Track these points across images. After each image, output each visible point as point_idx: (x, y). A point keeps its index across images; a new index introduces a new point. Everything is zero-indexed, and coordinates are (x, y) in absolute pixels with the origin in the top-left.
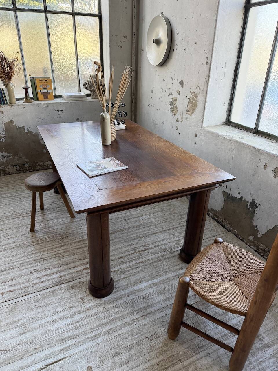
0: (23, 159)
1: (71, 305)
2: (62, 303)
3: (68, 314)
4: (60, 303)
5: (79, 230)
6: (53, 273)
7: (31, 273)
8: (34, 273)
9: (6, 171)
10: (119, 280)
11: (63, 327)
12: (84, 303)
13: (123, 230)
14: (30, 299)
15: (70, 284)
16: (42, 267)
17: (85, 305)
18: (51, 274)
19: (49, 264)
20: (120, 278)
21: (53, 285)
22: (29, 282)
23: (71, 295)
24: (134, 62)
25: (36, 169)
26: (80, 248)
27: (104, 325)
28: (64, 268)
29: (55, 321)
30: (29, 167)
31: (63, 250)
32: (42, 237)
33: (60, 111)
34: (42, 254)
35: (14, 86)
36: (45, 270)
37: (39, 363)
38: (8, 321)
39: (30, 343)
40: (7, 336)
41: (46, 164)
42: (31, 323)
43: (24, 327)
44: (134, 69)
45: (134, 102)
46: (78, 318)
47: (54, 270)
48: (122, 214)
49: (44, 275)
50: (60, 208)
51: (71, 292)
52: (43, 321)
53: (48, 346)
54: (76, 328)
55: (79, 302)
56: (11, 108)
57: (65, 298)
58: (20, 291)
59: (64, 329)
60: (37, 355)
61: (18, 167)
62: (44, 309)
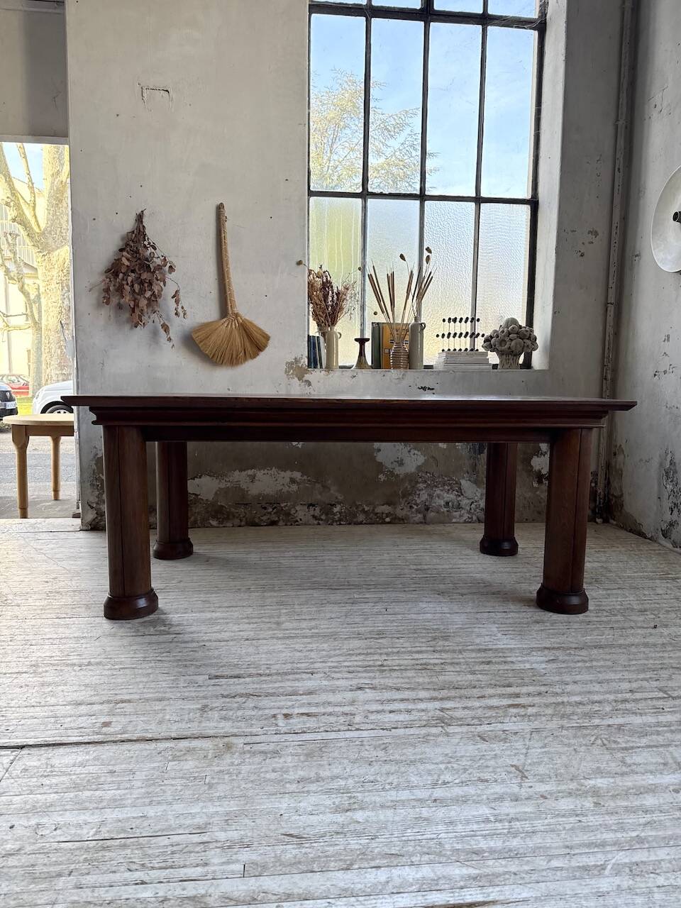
0: (332, 492)
1: (487, 776)
2: (455, 766)
4: (449, 765)
5: (476, 630)
6: (420, 699)
7: (360, 688)
8: (367, 690)
9: (291, 514)
10: (632, 748)
11: (468, 822)
12: (527, 780)
13: (611, 646)
14: (360, 740)
15: (473, 730)
16: (389, 682)
17: (530, 784)
18: (414, 700)
19: (407, 680)
20: (634, 745)
21: (425, 723)
22: (356, 706)
23: (482, 754)
24: (614, 286)
25: (355, 520)
26: (489, 663)
27: (608, 848)
28: (449, 695)
29: (440, 803)
30: (340, 513)
31: (442, 659)
32: (380, 628)
33: (429, 389)
34: (384, 657)
35: (340, 334)
36: (398, 690)
37: (402, 895)
38: (301, 773)
39: (370, 837)
40: (301, 804)
41: (378, 511)
42: (369, 791)
43: (350, 798)
44: (612, 299)
45: (609, 377)
46: (514, 810)
47: (423, 694)
48: (598, 617)
49: (394, 697)
50: (417, 585)
51: (479, 746)
52: (404, 795)
53: (426, 858)
54: (512, 834)
55: (509, 773)
56: (327, 375)
57: (462, 757)
58: (332, 719)
60: (396, 872)
61: (318, 509)
62: (403, 769)
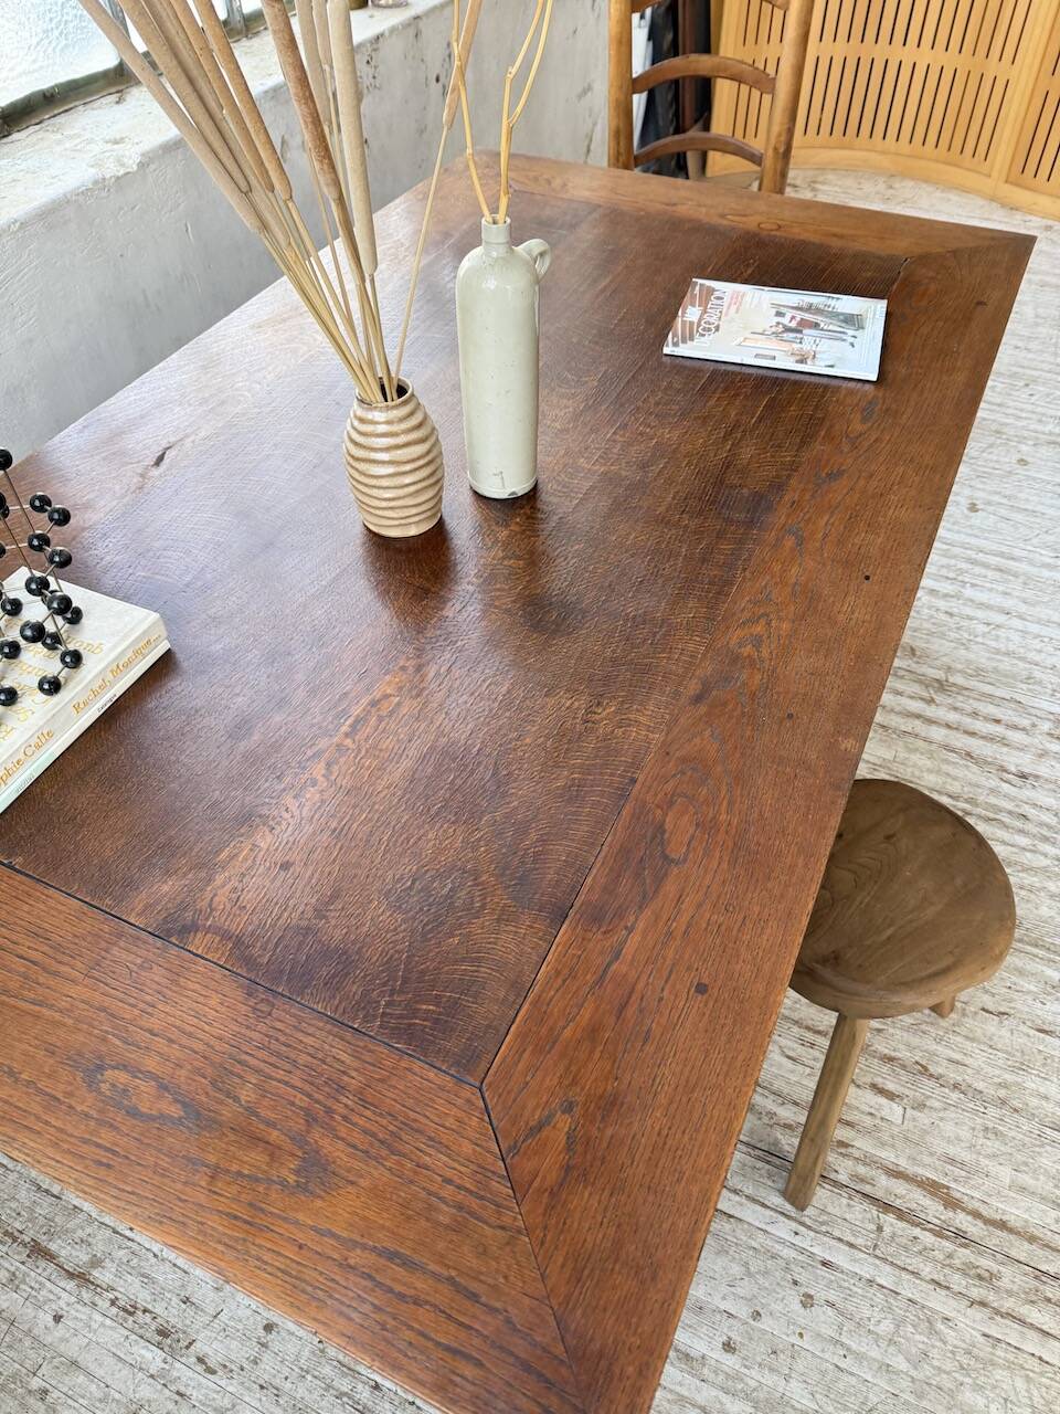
3: (964, 604)
4: (972, 638)
6: (948, 726)
7: (1023, 776)
8: (1013, 769)
15: (914, 665)
16: (974, 773)
18: (956, 729)
19: (945, 767)
21: (966, 693)
22: (1041, 747)
36: (968, 754)
46: (943, 584)
47: (938, 734)
49: (981, 742)
52: (1034, 628)
54: (961, 572)
55: (918, 612)
57: (952, 641)
59: (988, 585)
62: (1022, 650)
